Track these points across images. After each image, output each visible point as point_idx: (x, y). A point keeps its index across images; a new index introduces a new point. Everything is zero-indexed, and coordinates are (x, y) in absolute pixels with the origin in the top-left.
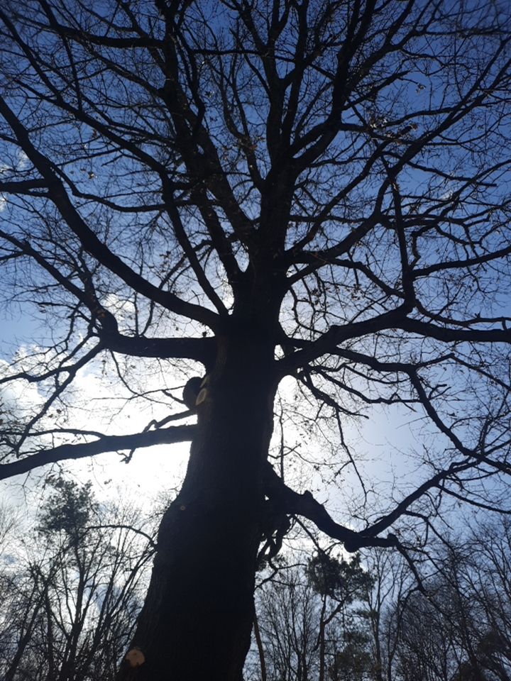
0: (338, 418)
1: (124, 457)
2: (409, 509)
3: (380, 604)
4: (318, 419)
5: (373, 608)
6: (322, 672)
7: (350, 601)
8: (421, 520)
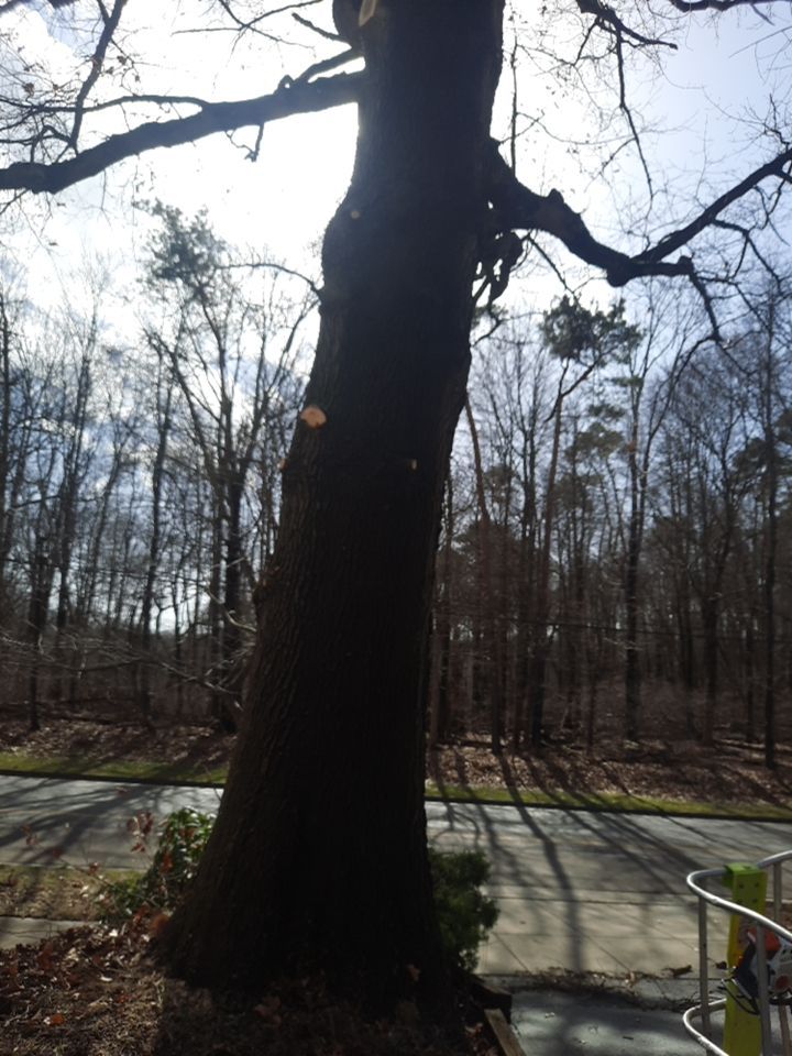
0: (619, 54)
1: (248, 152)
2: (720, 217)
3: (646, 370)
4: (580, 61)
5: (635, 373)
6: (555, 453)
7: (603, 365)
8: (738, 234)
